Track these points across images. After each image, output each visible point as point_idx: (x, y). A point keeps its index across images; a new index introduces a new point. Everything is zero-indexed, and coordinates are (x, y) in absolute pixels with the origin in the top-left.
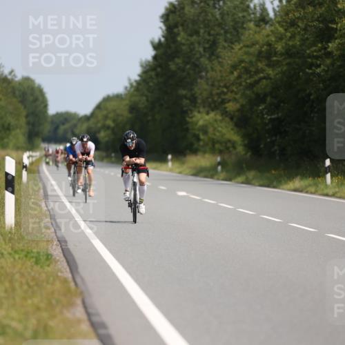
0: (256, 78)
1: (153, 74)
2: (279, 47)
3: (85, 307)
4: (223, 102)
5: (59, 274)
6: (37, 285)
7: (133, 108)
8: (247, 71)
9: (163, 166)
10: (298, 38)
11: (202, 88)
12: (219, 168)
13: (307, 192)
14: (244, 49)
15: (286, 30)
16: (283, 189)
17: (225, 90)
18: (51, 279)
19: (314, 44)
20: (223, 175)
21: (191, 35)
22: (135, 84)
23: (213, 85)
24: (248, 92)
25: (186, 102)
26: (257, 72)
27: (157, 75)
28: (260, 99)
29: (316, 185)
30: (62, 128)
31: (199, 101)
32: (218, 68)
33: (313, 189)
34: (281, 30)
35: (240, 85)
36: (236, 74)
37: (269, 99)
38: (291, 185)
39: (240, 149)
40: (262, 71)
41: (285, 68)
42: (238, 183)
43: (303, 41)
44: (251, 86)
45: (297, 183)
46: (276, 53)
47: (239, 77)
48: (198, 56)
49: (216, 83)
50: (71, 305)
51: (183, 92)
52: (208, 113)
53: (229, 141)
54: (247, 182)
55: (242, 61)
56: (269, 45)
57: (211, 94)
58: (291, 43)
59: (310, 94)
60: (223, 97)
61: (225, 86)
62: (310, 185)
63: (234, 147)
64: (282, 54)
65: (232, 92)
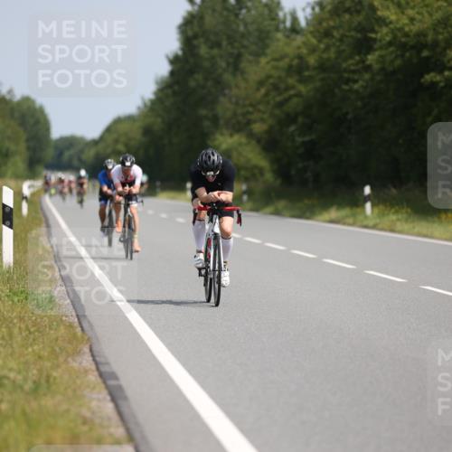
0: (286, 95)
1: (170, 91)
2: (312, 60)
3: (93, 356)
4: (249, 123)
5: (64, 318)
6: (38, 331)
7: (147, 131)
8: (276, 87)
9: (181, 196)
10: (333, 50)
11: (225, 107)
12: (245, 198)
13: (344, 224)
14: (273, 63)
15: (320, 41)
16: (318, 220)
17: (251, 109)
18: (55, 323)
19: (351, 57)
20: (249, 205)
21: (212, 48)
22: (149, 104)
23: (237, 103)
24: (277, 112)
25: (207, 123)
26: (288, 88)
27: (175, 93)
28: (290, 119)
29: (354, 215)
30: (67, 155)
31: (222, 122)
32: (243, 85)
33: (351, 220)
34: (314, 41)
35: (268, 103)
36: (263, 91)
37: (300, 119)
38: (326, 216)
39: (269, 176)
40: (293, 87)
41: (318, 84)
42: (266, 214)
43: (339, 53)
44: (280, 105)
45: (333, 213)
46: (308, 68)
47: (267, 94)
48: (220, 71)
49: (241, 102)
50: (78, 353)
51: (203, 112)
52: (231, 135)
53: (256, 167)
54: (277, 213)
55: (269, 77)
56: (300, 57)
57: (235, 114)
58: (325, 56)
59: (347, 113)
60: (250, 117)
61: (251, 105)
62: (347, 216)
63: (262, 174)
64: (315, 68)
65: (259, 111)
